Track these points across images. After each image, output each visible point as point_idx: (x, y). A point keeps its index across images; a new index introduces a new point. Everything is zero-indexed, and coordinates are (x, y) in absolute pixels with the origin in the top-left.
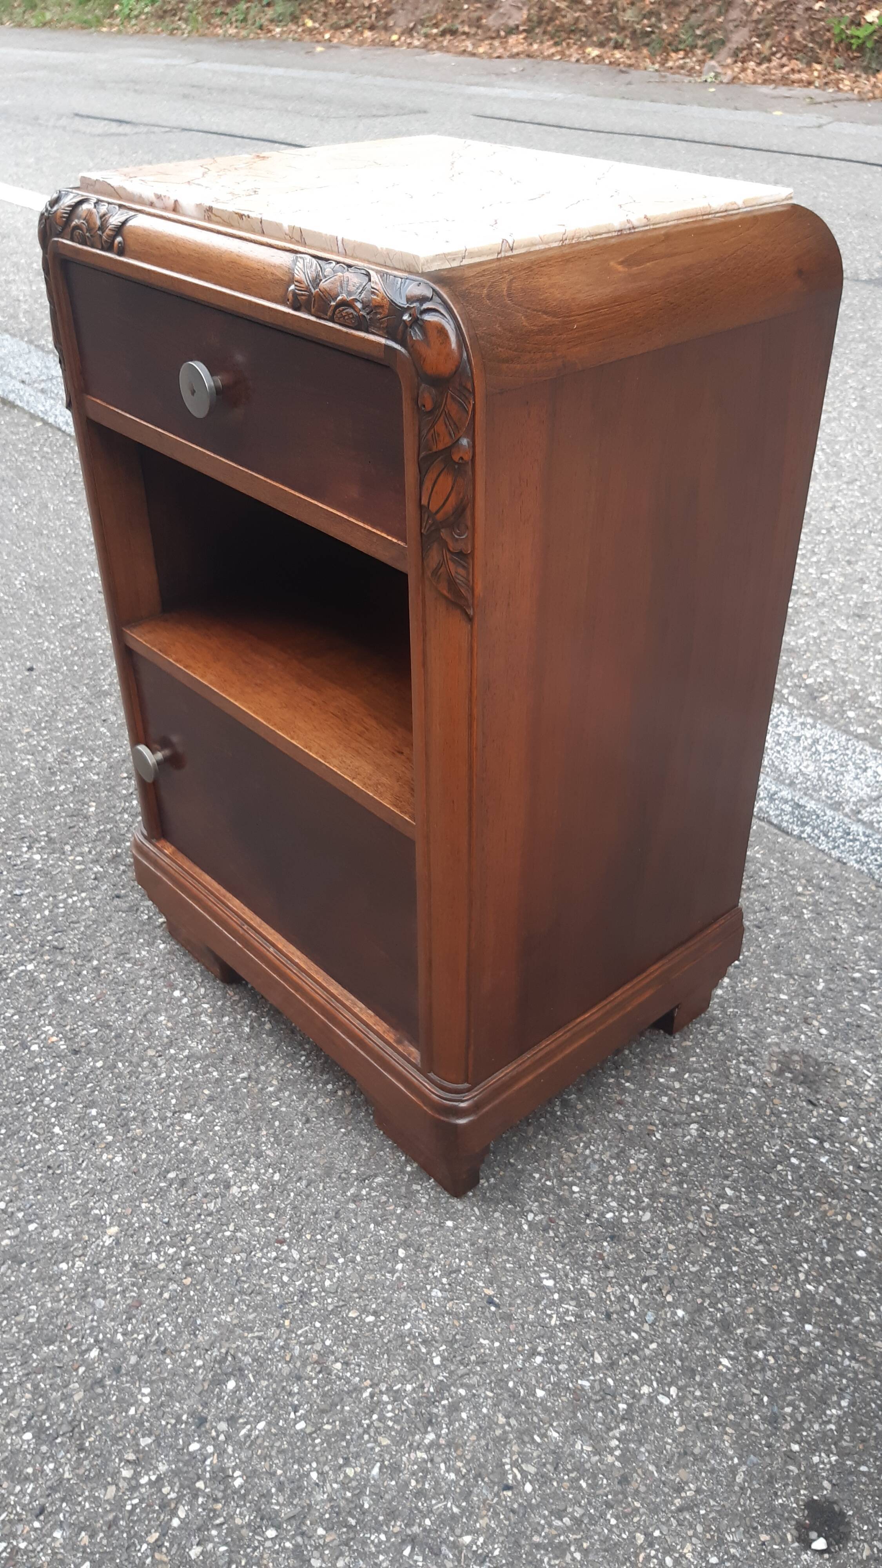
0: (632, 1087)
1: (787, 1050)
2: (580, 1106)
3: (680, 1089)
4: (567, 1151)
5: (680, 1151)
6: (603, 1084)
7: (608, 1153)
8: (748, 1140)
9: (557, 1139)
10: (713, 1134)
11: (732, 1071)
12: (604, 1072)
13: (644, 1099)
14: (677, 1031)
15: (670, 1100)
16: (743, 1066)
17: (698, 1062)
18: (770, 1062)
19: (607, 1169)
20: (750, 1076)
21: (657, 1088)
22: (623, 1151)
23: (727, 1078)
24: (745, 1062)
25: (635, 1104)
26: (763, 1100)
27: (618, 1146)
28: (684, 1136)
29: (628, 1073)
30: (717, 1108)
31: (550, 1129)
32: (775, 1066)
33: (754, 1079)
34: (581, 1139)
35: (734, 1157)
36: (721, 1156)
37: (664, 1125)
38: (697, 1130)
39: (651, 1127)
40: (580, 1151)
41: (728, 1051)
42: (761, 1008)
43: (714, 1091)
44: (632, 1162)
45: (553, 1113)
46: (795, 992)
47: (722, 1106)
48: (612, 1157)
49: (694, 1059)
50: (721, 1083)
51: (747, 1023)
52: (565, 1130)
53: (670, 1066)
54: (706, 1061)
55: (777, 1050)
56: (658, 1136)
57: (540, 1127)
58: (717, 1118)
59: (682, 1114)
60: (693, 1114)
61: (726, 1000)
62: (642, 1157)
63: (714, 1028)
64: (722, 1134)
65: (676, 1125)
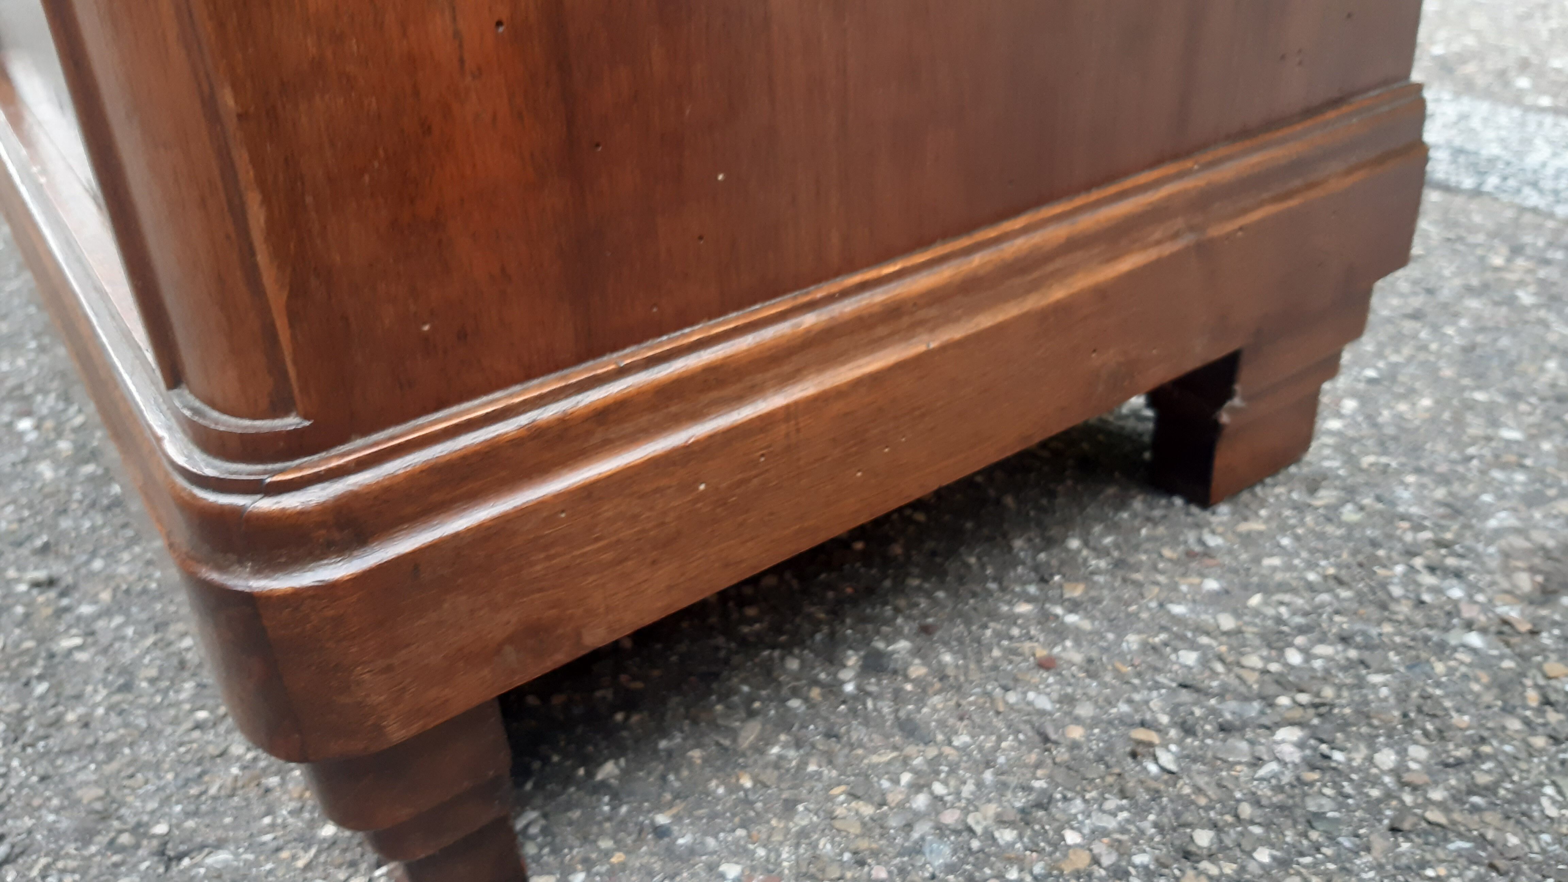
0: (1086, 625)
1: (1551, 543)
2: (917, 670)
3: (1239, 632)
4: (853, 796)
5: (1246, 810)
6: (993, 615)
7: (992, 809)
8: (1482, 779)
9: (829, 759)
10: (1358, 759)
11: (1397, 591)
12: (1003, 589)
13: (1122, 655)
14: (1220, 500)
15: (1204, 662)
16: (1428, 579)
17: (1290, 568)
18: (1508, 571)
19: (982, 858)
20: (1456, 603)
21: (1163, 629)
22: (1044, 803)
23: (1384, 607)
24: (1432, 569)
25: (1091, 668)
26: (1508, 664)
27: (1027, 789)
28: (1257, 762)
29: (1076, 591)
30: (1360, 684)
31: (814, 732)
32: (1525, 582)
33: (1468, 612)
34: (906, 762)
35: (1443, 833)
36: (1394, 830)
37: (1188, 730)
38: (1301, 745)
39: (1140, 734)
40: (894, 798)
41: (1374, 544)
42: (1454, 455)
43: (1345, 639)
44: (1071, 837)
45: (833, 689)
46: (1539, 426)
47: (1376, 679)
48: (1001, 821)
49: (1276, 561)
50: (1367, 620)
51: (1423, 486)
52: (859, 733)
53: (1203, 576)
54: (1311, 565)
55: (1519, 542)
56: (1167, 759)
57: (784, 723)
58: (1364, 714)
59: (1246, 699)
60: (1284, 701)
61: (1354, 440)
62: (1111, 823)
63: (1326, 496)
64: (1387, 758)
65: (1225, 728)
